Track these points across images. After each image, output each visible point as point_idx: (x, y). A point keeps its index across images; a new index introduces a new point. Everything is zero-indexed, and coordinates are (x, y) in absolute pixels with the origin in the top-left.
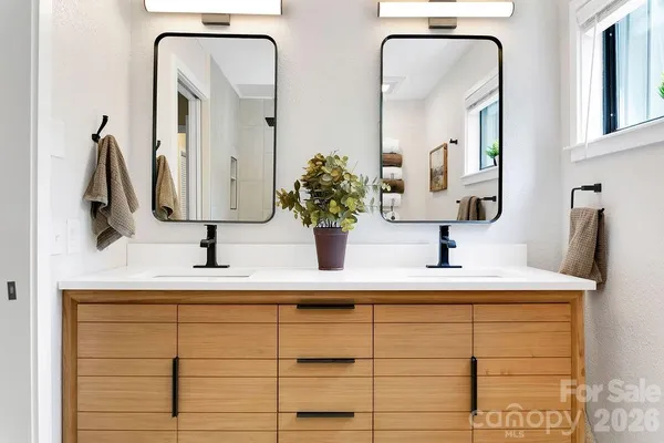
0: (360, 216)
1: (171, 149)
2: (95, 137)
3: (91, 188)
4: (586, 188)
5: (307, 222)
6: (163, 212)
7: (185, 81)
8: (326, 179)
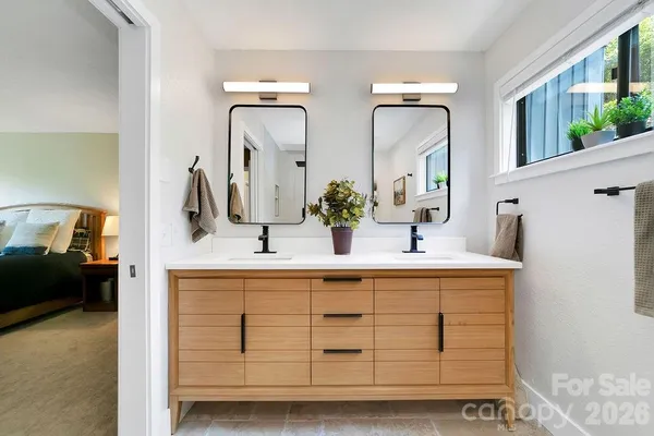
0: (361, 220)
1: (240, 178)
2: (191, 170)
3: (188, 202)
4: (508, 201)
5: (327, 223)
6: (235, 218)
7: (248, 138)
8: (341, 195)
